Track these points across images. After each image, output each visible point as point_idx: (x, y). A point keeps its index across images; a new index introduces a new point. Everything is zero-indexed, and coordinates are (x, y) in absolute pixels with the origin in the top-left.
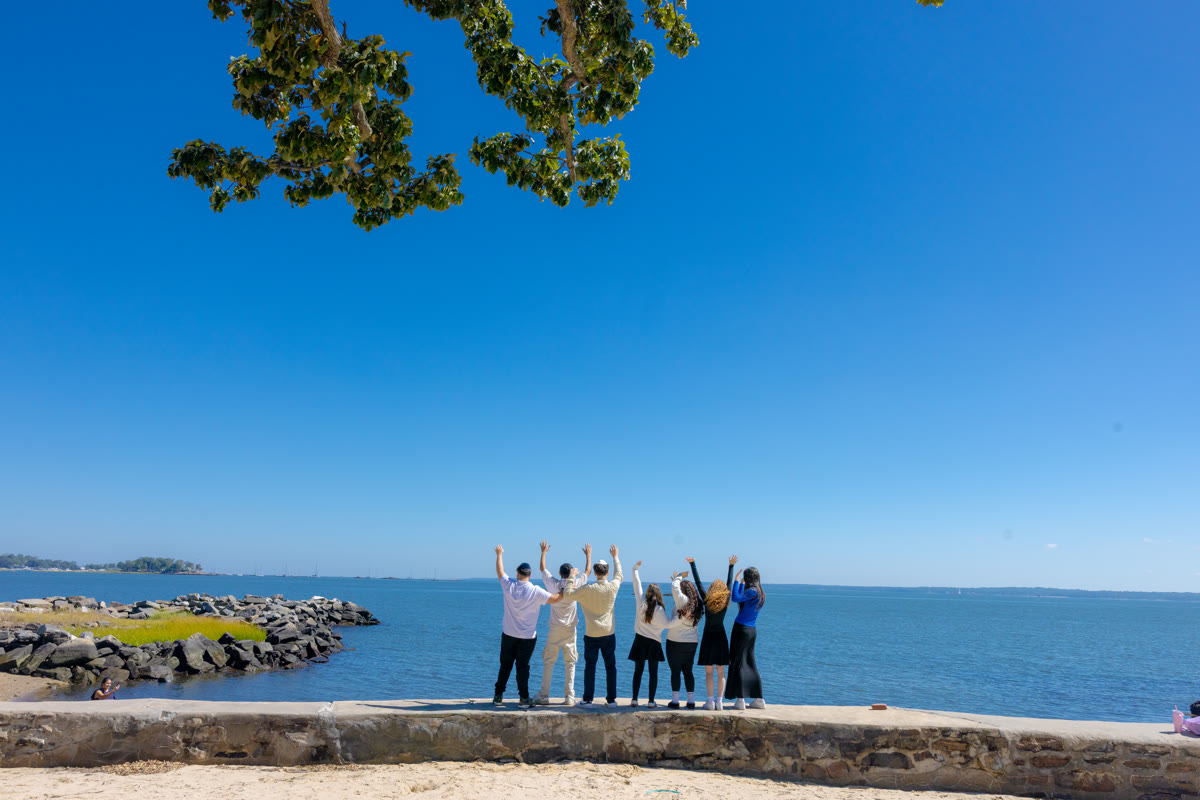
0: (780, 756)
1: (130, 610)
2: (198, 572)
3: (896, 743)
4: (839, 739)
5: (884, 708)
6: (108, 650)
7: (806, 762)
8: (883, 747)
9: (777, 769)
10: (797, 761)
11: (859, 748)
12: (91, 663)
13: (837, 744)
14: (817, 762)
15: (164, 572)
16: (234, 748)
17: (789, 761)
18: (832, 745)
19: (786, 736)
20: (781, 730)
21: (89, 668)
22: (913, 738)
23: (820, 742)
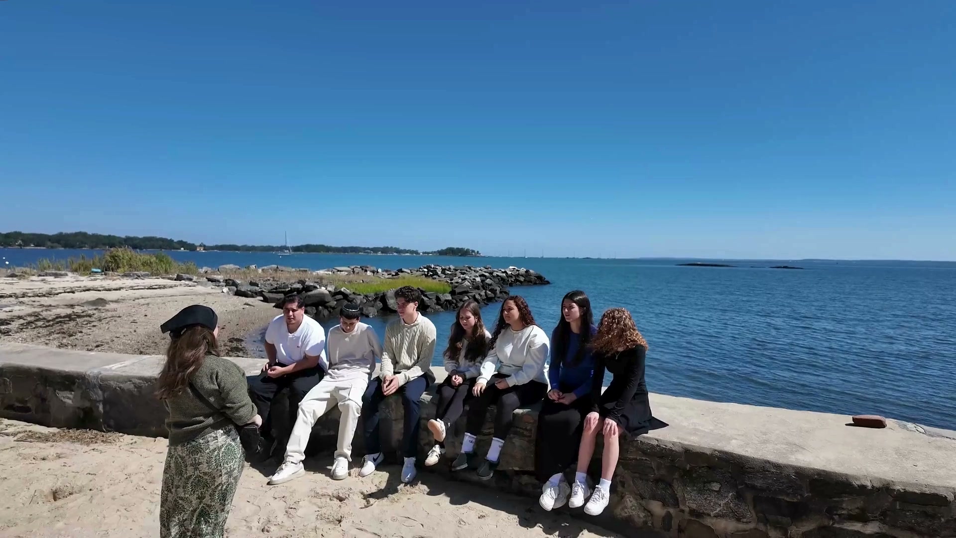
0: (642, 498)
1: (394, 274)
2: (479, 255)
3: (884, 514)
4: (753, 487)
5: (879, 425)
6: (340, 297)
7: (687, 516)
8: (852, 518)
9: (636, 519)
10: (672, 510)
11: (797, 512)
12: (328, 304)
13: (749, 496)
14: (708, 521)
15: (460, 256)
16: (20, 402)
17: (657, 508)
18: (739, 497)
19: (654, 465)
20: (644, 453)
21: (326, 308)
22: (929, 509)
23: (716, 487)
